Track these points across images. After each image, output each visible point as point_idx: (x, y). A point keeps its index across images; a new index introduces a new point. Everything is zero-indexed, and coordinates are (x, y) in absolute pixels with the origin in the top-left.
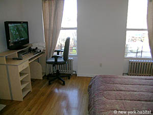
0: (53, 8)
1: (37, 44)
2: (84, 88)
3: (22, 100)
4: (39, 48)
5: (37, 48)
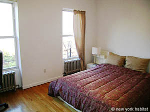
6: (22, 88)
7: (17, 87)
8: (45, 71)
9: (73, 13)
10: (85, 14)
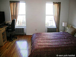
0: (15, 6)
1: (8, 22)
2: (29, 39)
3: (3, 45)
4: (9, 23)
5: (8, 23)
6: (26, 34)
7: (25, 34)
8: (36, 30)
9: (52, 4)
10: (60, 4)
